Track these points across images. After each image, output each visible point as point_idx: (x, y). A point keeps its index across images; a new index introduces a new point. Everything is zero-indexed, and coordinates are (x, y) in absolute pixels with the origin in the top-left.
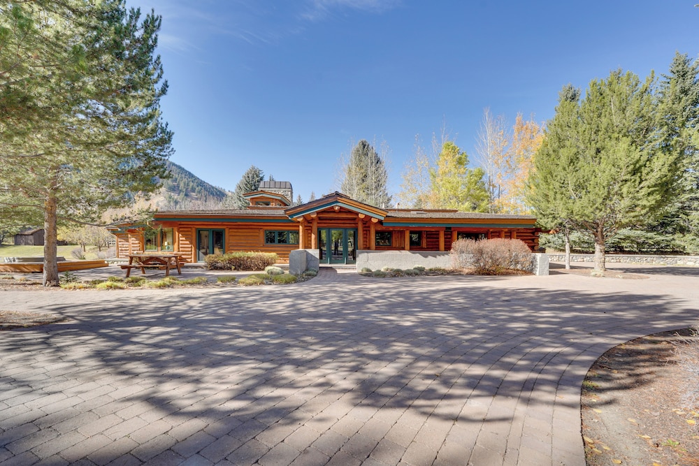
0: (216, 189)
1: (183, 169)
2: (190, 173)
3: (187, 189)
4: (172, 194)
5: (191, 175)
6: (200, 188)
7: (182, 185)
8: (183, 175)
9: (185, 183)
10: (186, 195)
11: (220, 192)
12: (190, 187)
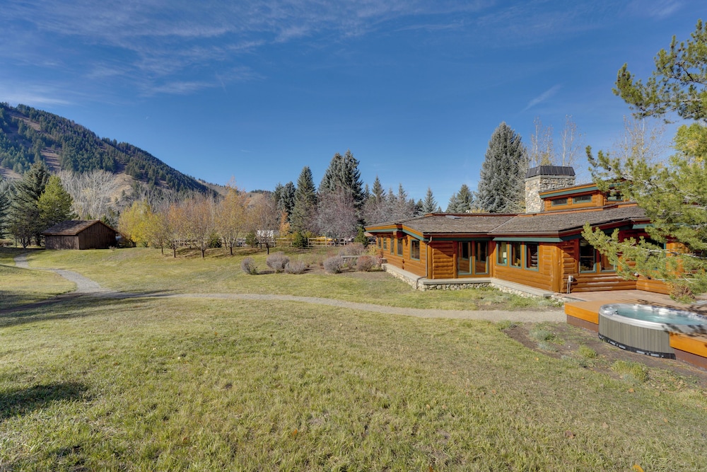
0: (188, 177)
1: (150, 155)
2: (158, 160)
3: (156, 178)
4: (140, 182)
5: (159, 162)
6: (170, 175)
7: (150, 172)
8: (151, 162)
9: (154, 170)
10: (156, 184)
11: (192, 180)
12: (160, 175)
